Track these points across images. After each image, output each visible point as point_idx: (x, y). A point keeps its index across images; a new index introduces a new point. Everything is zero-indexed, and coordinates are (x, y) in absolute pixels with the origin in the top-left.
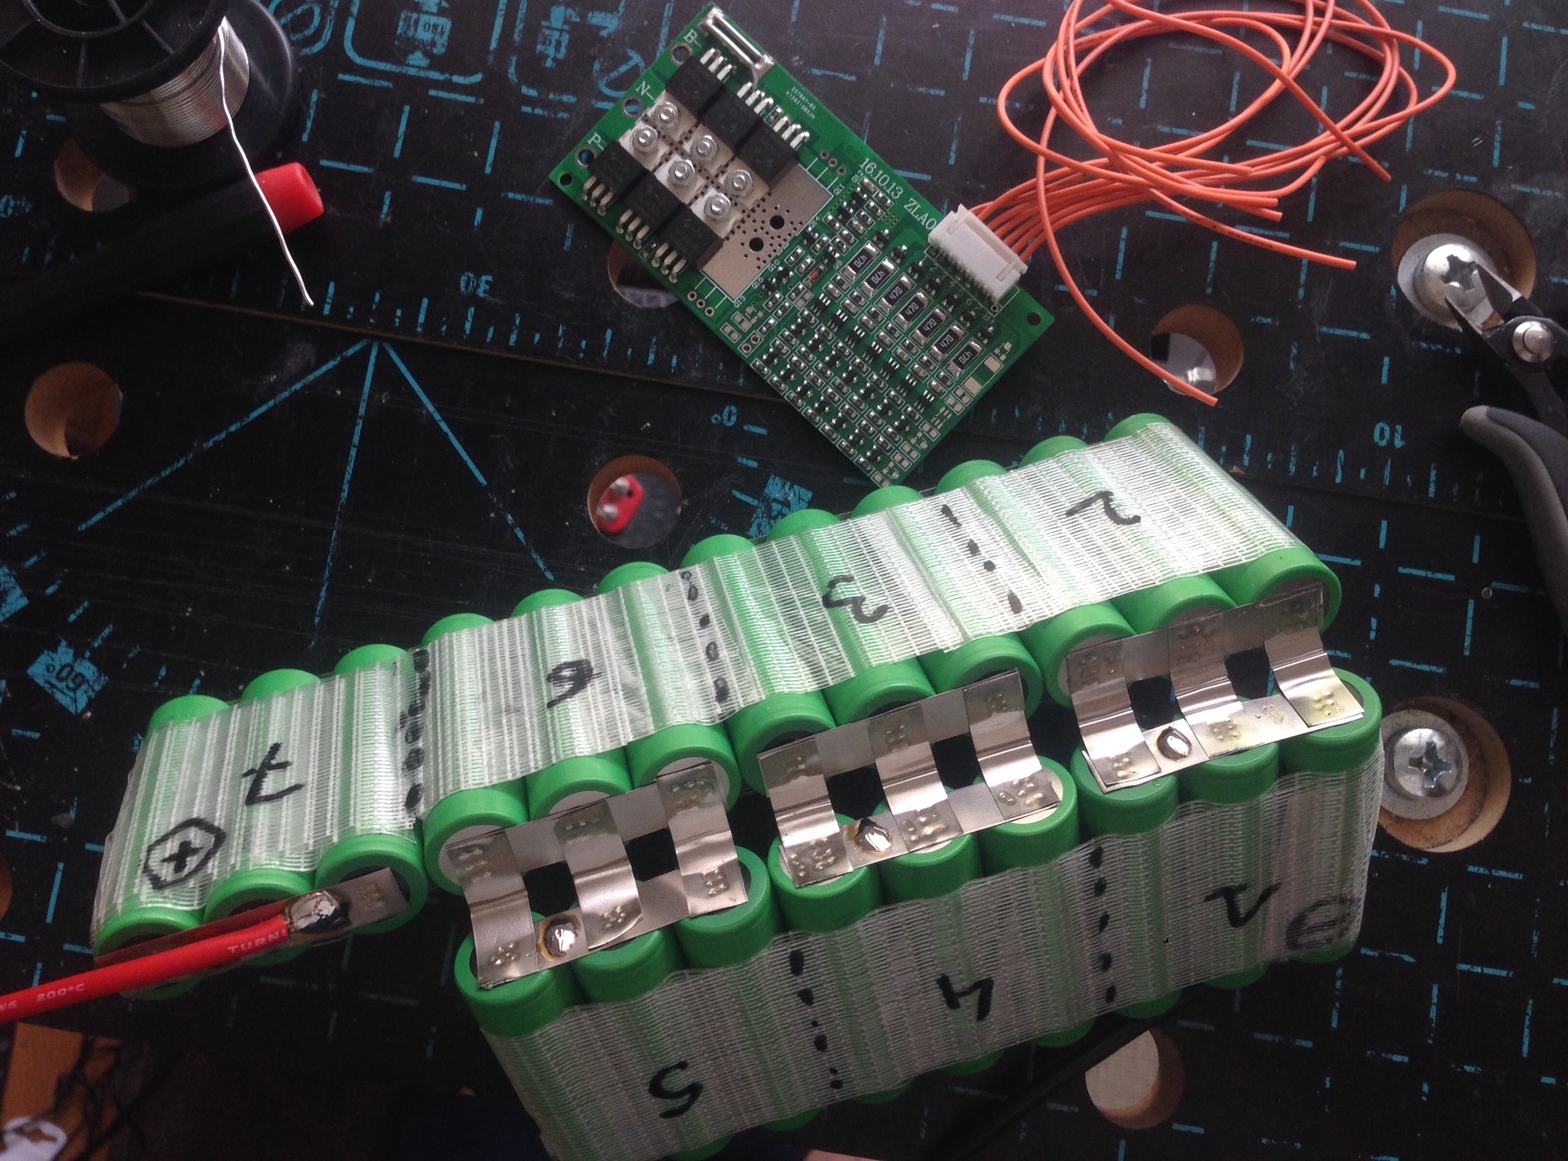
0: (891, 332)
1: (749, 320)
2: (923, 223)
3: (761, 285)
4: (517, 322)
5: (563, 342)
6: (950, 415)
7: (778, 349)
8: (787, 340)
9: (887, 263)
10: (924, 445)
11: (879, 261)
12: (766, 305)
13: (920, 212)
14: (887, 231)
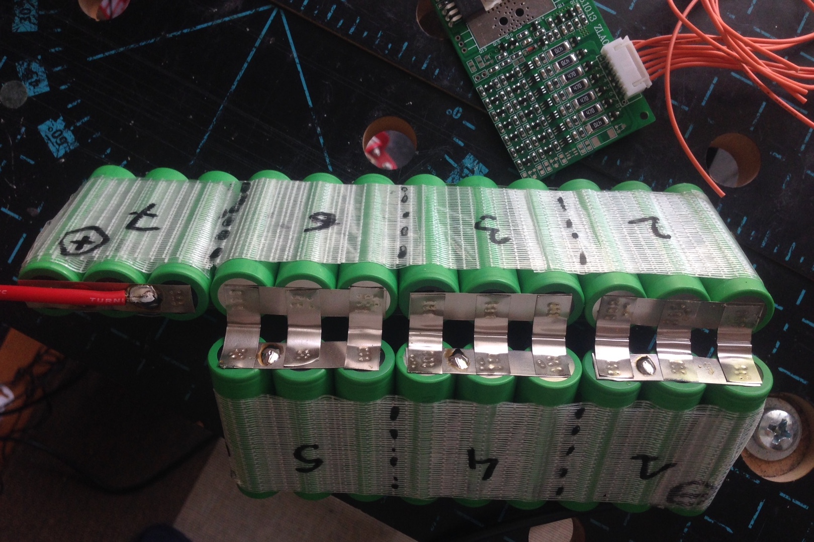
0: (561, 96)
1: (485, 63)
2: (601, 40)
3: (498, 45)
4: (357, 21)
5: (379, 41)
6: (577, 154)
7: (495, 84)
8: (502, 81)
9: (573, 57)
10: (556, 166)
11: (568, 54)
12: (497, 57)
13: (602, 34)
14: (579, 38)
